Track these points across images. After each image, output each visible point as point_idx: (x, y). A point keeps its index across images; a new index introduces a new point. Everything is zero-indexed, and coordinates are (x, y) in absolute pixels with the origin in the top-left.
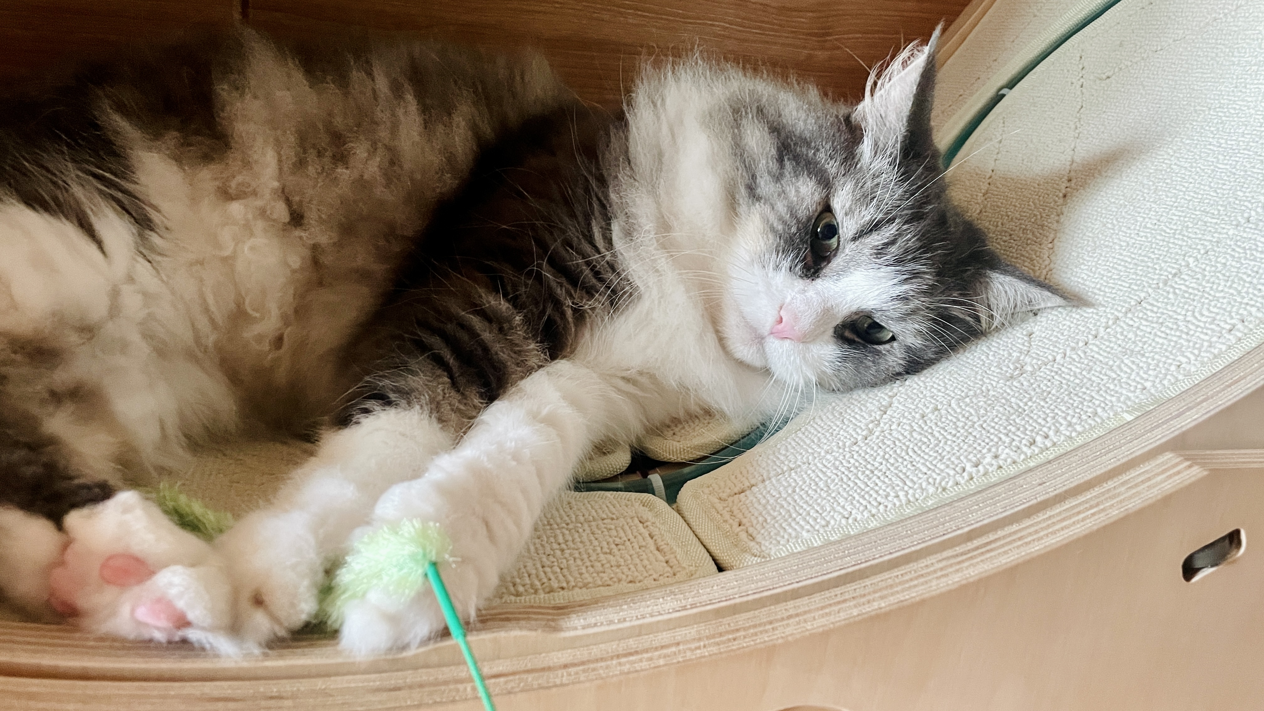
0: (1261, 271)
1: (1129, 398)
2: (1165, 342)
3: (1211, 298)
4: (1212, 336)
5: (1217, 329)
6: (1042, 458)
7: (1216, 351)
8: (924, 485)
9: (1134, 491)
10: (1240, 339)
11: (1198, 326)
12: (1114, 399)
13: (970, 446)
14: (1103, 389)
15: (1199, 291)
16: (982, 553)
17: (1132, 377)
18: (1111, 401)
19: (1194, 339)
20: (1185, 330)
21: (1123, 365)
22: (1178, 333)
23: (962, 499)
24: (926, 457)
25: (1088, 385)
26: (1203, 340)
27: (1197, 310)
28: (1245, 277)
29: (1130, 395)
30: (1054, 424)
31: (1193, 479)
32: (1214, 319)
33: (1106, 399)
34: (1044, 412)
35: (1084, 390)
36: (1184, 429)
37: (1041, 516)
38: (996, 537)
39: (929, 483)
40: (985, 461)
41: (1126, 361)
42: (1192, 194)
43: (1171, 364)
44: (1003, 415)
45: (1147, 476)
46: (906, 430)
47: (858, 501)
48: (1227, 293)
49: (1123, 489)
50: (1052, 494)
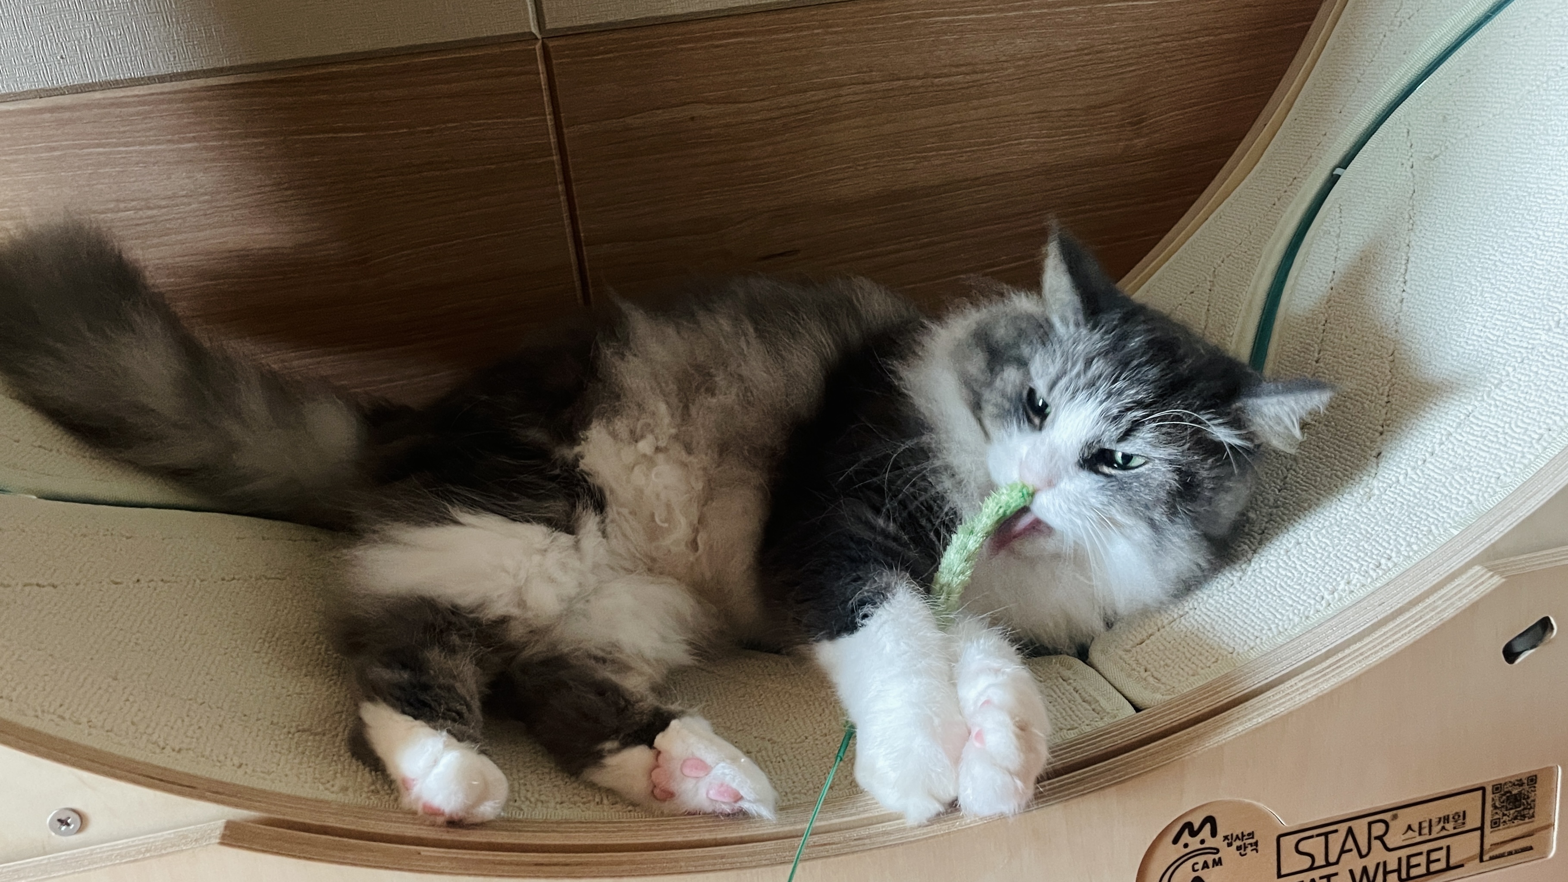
0: (1565, 379)
1: (1457, 513)
2: (1488, 456)
3: (1524, 408)
4: (1524, 447)
5: (1528, 439)
6: (1385, 580)
7: (1526, 461)
8: (1291, 617)
9: (1448, 603)
10: (1545, 448)
11: (1513, 438)
12: (1445, 515)
13: (1328, 575)
14: (1438, 506)
15: (1515, 402)
16: (1333, 670)
17: (1461, 492)
18: (1443, 518)
19: (1509, 451)
20: (1503, 442)
21: (1453, 481)
22: (1497, 446)
23: (1320, 625)
24: (1291, 591)
25: (1424, 504)
26: (1518, 451)
27: (1513, 422)
28: (1552, 386)
29: (1459, 510)
30: (1395, 546)
31: (1494, 587)
32: (1527, 430)
33: (1438, 515)
34: (1388, 535)
35: (1421, 509)
36: (1493, 542)
37: (1378, 633)
38: (1344, 655)
39: (1295, 614)
40: (1340, 588)
41: (1457, 477)
42: (1512, 295)
43: (1492, 477)
44: (1354, 542)
45: (1460, 588)
46: (1272, 567)
47: (1239, 638)
48: (1538, 402)
49: (1440, 602)
50: (1389, 612)
